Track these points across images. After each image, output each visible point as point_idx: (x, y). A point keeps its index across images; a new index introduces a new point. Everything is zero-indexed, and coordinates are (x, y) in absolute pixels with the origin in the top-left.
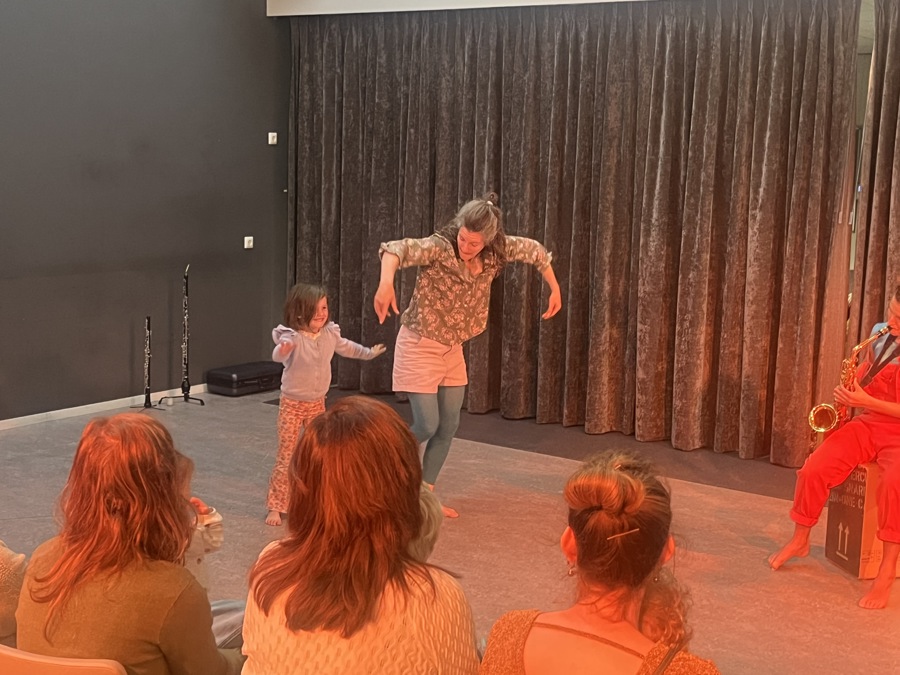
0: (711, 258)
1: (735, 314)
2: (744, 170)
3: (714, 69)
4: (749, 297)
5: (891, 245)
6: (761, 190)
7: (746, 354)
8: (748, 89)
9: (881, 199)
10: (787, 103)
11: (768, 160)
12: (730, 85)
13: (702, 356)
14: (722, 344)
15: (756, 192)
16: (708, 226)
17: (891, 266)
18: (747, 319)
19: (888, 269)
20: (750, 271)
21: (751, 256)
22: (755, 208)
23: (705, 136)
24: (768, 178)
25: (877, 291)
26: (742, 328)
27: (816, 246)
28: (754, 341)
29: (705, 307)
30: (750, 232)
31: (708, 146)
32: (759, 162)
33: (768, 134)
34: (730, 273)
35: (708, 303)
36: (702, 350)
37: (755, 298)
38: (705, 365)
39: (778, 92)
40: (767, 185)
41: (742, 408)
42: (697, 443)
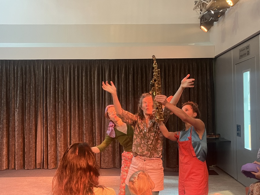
0: (6, 121)
1: (13, 135)
2: (13, 100)
3: (4, 76)
4: (16, 130)
5: (48, 115)
6: (18, 104)
7: (16, 143)
8: (13, 81)
9: (45, 105)
10: (23, 84)
11: (19, 97)
12: (8, 80)
13: (5, 146)
14: (10, 142)
15: (16, 105)
16: (5, 113)
18: (16, 135)
19: (48, 120)
20: (16, 123)
21: (16, 120)
22: (16, 109)
23: (3, 92)
24: (19, 101)
25: (46, 125)
26: (15, 138)
27: (34, 116)
28: (18, 140)
29: (5, 133)
30: (16, 114)
31: (4, 94)
32: (17, 98)
33: (18, 91)
34: (11, 124)
36: (5, 144)
38: (6, 148)
39: (20, 82)
40: (19, 103)
41: (16, 157)
42: (5, 168)
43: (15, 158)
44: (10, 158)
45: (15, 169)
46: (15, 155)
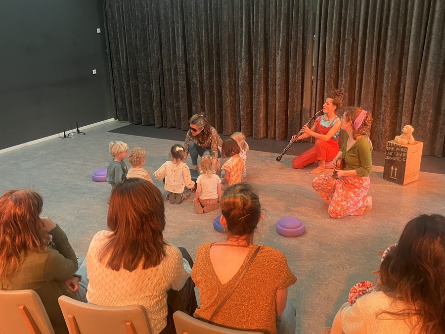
0: (264, 70)
1: (273, 90)
2: (274, 36)
4: (278, 83)
5: (327, 62)
6: (280, 43)
7: (277, 104)
8: (274, 4)
9: (323, 45)
10: (288, 9)
11: (283, 32)
12: (267, 3)
13: (262, 105)
14: (269, 101)
15: (279, 44)
16: (262, 57)
17: (327, 69)
18: (277, 91)
19: (326, 71)
20: (277, 73)
21: (278, 68)
22: (278, 50)
23: (259, 24)
24: (282, 39)
25: (322, 79)
26: (276, 94)
27: (301, 64)
28: (280, 99)
29: (262, 88)
30: (277, 59)
31: (261, 28)
32: (279, 33)
33: (282, 22)
34: (271, 74)
35: (264, 86)
36: (262, 103)
37: (280, 84)
38: (264, 109)
39: (285, 6)
40: (282, 41)
41: (277, 123)
42: (262, 136)
43: (275, 124)
44: (269, 123)
45: (274, 138)
46: (275, 120)
